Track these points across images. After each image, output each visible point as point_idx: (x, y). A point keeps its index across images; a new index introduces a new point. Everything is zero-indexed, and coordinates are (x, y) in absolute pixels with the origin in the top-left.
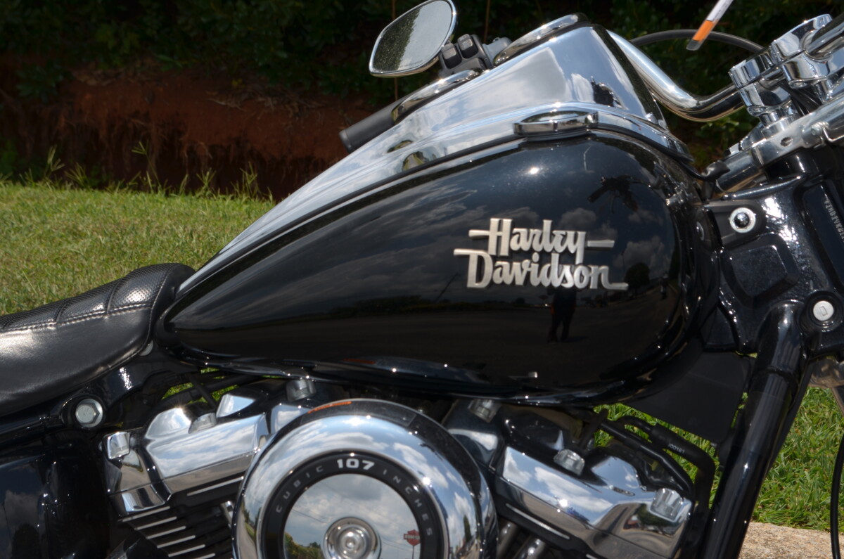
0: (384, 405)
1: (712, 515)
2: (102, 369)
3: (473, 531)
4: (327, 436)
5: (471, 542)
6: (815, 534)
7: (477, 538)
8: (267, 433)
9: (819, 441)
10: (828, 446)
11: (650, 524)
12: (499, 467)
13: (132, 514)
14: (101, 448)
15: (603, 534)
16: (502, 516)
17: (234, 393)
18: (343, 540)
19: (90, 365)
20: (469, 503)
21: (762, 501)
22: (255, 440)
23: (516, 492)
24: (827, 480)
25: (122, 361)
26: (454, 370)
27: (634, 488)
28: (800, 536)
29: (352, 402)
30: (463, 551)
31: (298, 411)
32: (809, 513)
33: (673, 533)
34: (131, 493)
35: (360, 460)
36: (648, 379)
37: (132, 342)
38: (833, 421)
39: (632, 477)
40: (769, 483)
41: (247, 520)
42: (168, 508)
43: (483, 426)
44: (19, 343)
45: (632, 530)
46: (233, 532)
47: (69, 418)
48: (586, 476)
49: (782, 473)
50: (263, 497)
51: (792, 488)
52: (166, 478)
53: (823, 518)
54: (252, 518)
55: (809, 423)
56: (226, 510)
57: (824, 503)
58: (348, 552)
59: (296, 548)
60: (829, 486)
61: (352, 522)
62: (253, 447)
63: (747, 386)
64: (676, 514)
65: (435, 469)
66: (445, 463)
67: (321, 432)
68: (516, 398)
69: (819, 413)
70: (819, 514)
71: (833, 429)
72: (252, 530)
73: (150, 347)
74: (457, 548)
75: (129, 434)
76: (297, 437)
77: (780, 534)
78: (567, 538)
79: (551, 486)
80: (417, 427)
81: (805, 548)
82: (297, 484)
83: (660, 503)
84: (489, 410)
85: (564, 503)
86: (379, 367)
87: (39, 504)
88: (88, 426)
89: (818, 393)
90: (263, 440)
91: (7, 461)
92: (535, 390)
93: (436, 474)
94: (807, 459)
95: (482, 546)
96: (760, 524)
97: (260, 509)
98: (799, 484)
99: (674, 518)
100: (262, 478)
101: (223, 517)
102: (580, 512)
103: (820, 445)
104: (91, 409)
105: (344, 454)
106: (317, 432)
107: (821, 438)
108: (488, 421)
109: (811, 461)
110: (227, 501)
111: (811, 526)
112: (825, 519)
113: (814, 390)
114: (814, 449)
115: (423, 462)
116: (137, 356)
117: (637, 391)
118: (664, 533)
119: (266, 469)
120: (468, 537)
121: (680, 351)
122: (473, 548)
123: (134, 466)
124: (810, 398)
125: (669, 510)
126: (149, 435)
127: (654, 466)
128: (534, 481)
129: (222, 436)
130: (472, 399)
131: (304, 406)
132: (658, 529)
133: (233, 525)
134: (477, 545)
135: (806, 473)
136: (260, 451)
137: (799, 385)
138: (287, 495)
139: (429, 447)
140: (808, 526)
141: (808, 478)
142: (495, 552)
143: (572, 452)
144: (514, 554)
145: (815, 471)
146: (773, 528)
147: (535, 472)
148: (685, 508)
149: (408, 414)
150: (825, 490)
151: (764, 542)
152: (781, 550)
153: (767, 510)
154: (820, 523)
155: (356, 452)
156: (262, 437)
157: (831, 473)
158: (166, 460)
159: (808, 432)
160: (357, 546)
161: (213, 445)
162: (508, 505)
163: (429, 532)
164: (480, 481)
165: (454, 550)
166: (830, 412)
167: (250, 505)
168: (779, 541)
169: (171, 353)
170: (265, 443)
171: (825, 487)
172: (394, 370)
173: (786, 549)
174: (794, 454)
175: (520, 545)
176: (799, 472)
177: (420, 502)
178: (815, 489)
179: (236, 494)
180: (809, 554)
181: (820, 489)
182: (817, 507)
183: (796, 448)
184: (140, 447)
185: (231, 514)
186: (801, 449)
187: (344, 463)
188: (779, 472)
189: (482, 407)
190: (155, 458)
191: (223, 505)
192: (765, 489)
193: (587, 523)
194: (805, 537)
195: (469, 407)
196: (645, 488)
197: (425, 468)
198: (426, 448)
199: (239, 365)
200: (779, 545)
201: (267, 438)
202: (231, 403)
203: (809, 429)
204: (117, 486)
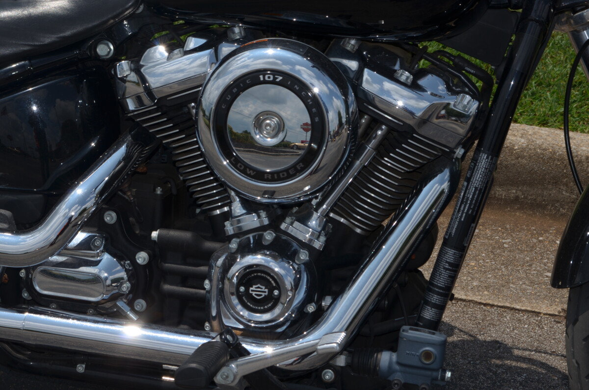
0: (288, 41)
1: (491, 111)
2: (112, 21)
3: (344, 120)
4: (253, 61)
5: (342, 127)
6: (552, 130)
7: (346, 125)
8: (216, 61)
9: (557, 74)
10: (562, 77)
11: (452, 116)
12: (360, 81)
13: (133, 111)
14: (113, 72)
15: (424, 121)
16: (361, 112)
17: (194, 36)
18: (264, 125)
19: (105, 19)
20: (341, 103)
21: (520, 111)
22: (208, 65)
23: (370, 95)
24: (561, 98)
25: (124, 16)
26: (332, 19)
27: (444, 93)
28: (543, 132)
29: (268, 40)
30: (337, 133)
31: (235, 46)
32: (549, 118)
33: (467, 122)
34: (132, 99)
35: (274, 76)
36: (453, 25)
37: (130, 4)
38: (566, 62)
39: (442, 87)
40: (525, 99)
41: (204, 115)
42: (156, 107)
43: (350, 56)
44: (60, 5)
45: (441, 120)
46: (196, 122)
47: (93, 52)
48: (414, 86)
49: (533, 94)
50: (213, 101)
51: (539, 103)
52: (154, 89)
53: (558, 121)
54: (207, 114)
55: (551, 63)
56: (191, 108)
57: (558, 112)
58: (266, 132)
59: (235, 134)
60: (562, 102)
61: (269, 114)
62: (207, 70)
63: (515, 30)
64: (469, 109)
65: (321, 82)
66: (327, 78)
67: (249, 59)
68: (371, 36)
69: (557, 57)
70: (555, 119)
71: (565, 67)
72: (207, 122)
73: (142, 7)
74: (334, 131)
75: (130, 62)
76: (234, 62)
77: (531, 131)
78: (402, 124)
79: (393, 93)
80: (309, 55)
81: (546, 139)
82: (235, 90)
83: (459, 103)
84: (353, 46)
85: (400, 103)
86: (285, 18)
87: (76, 106)
88: (104, 57)
89: (557, 45)
90: (214, 65)
91: (55, 79)
92: (383, 31)
93: (321, 85)
94: (549, 85)
95: (349, 130)
96: (518, 125)
97: (212, 108)
98: (543, 100)
99: (468, 112)
100: (212, 89)
101: (189, 113)
102: (409, 108)
103: (557, 77)
104: (106, 47)
105: (263, 71)
106: (247, 59)
107: (558, 72)
108: (353, 52)
109: (551, 87)
110: (192, 103)
111: (550, 126)
112: (559, 122)
113: (554, 43)
114: (554, 79)
115: (314, 77)
116: (134, 13)
117: (446, 32)
118: (461, 122)
119: (214, 82)
120: (341, 124)
121: (473, 8)
122: (344, 131)
123: (134, 82)
124: (552, 48)
125: (465, 107)
126: (143, 62)
127: (455, 81)
128: (382, 90)
129: (188, 63)
130: (343, 38)
131: (238, 44)
132: (458, 119)
133: (196, 118)
134: (346, 129)
135: (548, 94)
136: (212, 71)
137: (548, 29)
138: (229, 97)
139: (317, 68)
140: (549, 126)
141: (549, 97)
142: (357, 133)
143: (405, 71)
144: (368, 135)
145: (553, 93)
146: (527, 127)
147: (383, 85)
148: (474, 106)
149: (303, 47)
150: (559, 104)
151: (520, 135)
152: (531, 140)
153: (523, 116)
154: (556, 124)
155: (272, 70)
156: (212, 63)
157: (564, 94)
158: (153, 78)
159: (550, 69)
160: (272, 129)
161: (182, 68)
162: (365, 104)
163: (317, 119)
164: (348, 89)
165: (332, 133)
166: (564, 56)
167: (206, 106)
168: (530, 135)
169: (155, 11)
170: (214, 67)
171: (560, 102)
172: (295, 20)
173: (534, 139)
174: (541, 82)
175: (372, 129)
176: (543, 93)
177: (311, 101)
178: (553, 103)
179: (197, 98)
180: (548, 143)
181: (556, 104)
182: (554, 114)
183: (542, 78)
184: (137, 70)
185: (194, 111)
186: (546, 80)
187: (264, 77)
188: (532, 93)
189: (350, 43)
190: (147, 77)
191: (189, 105)
192: (522, 104)
193: (414, 115)
194: (546, 132)
195: (341, 44)
196: (450, 93)
197: (315, 81)
198: (315, 68)
199: (197, 18)
200: (530, 137)
201: (216, 64)
202: (193, 42)
203: (551, 67)
204: (124, 94)
